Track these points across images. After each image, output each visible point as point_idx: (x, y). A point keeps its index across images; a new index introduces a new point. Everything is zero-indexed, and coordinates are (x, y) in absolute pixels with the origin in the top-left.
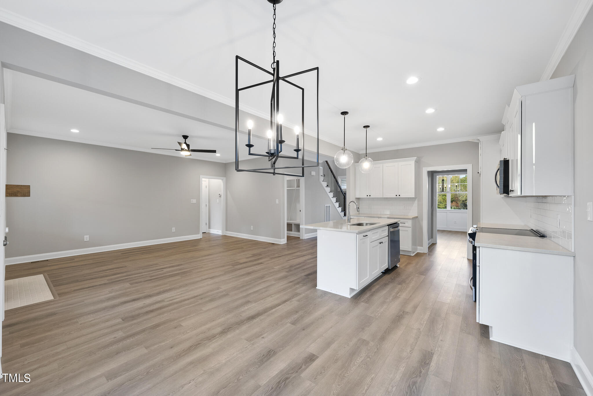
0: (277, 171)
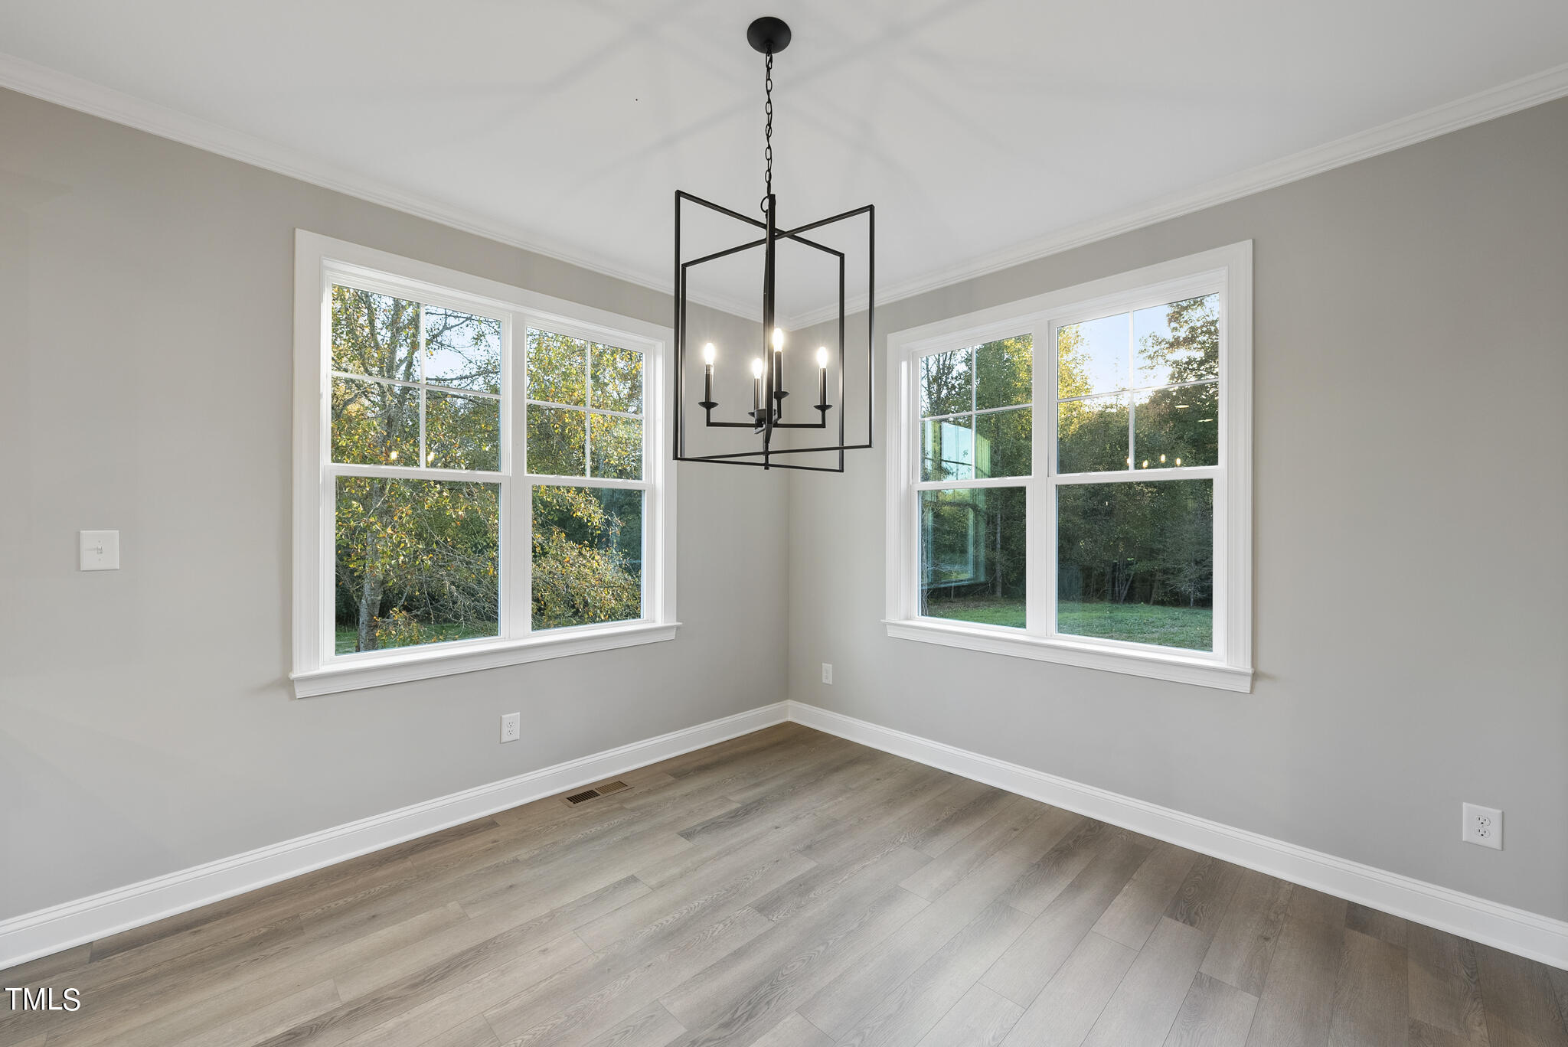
0: (772, 459)
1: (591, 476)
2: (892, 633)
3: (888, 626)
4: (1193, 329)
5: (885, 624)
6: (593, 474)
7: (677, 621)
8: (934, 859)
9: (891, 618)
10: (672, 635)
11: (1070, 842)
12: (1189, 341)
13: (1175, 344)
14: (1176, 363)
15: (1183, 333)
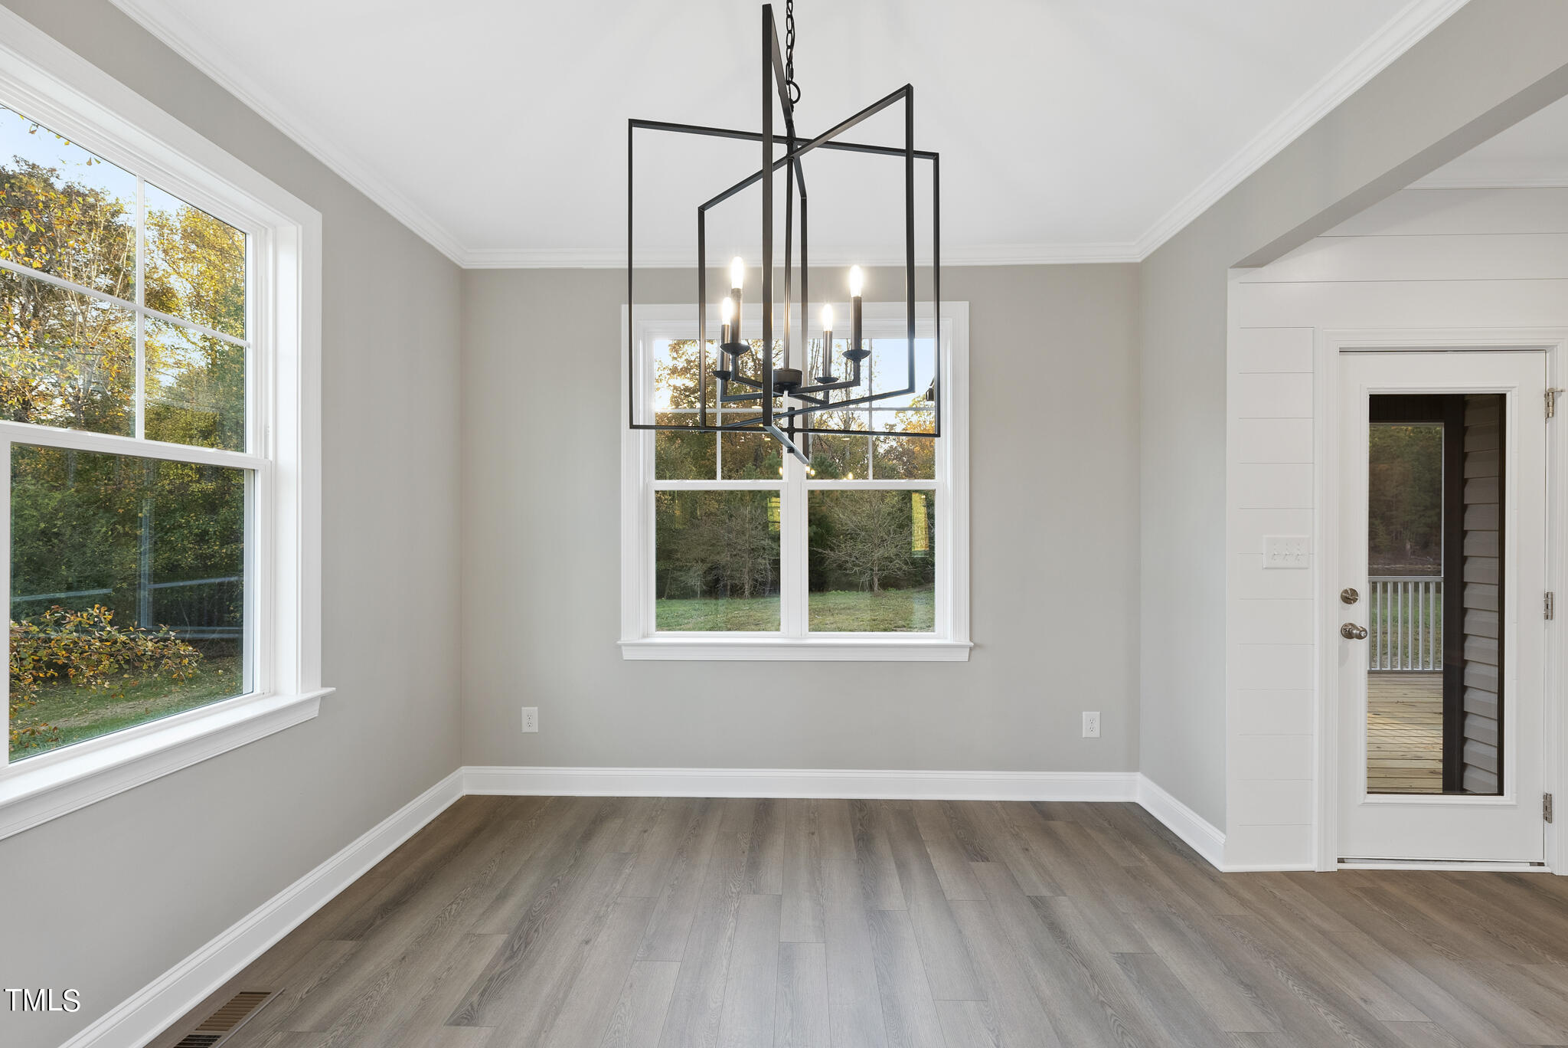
1: (148, 436)
2: (628, 655)
3: (623, 648)
4: (689, 362)
5: (620, 646)
6: (153, 434)
7: (324, 685)
8: (781, 896)
9: (624, 639)
10: (314, 712)
11: (859, 827)
12: (685, 371)
13: (674, 371)
14: (675, 388)
15: (681, 364)
